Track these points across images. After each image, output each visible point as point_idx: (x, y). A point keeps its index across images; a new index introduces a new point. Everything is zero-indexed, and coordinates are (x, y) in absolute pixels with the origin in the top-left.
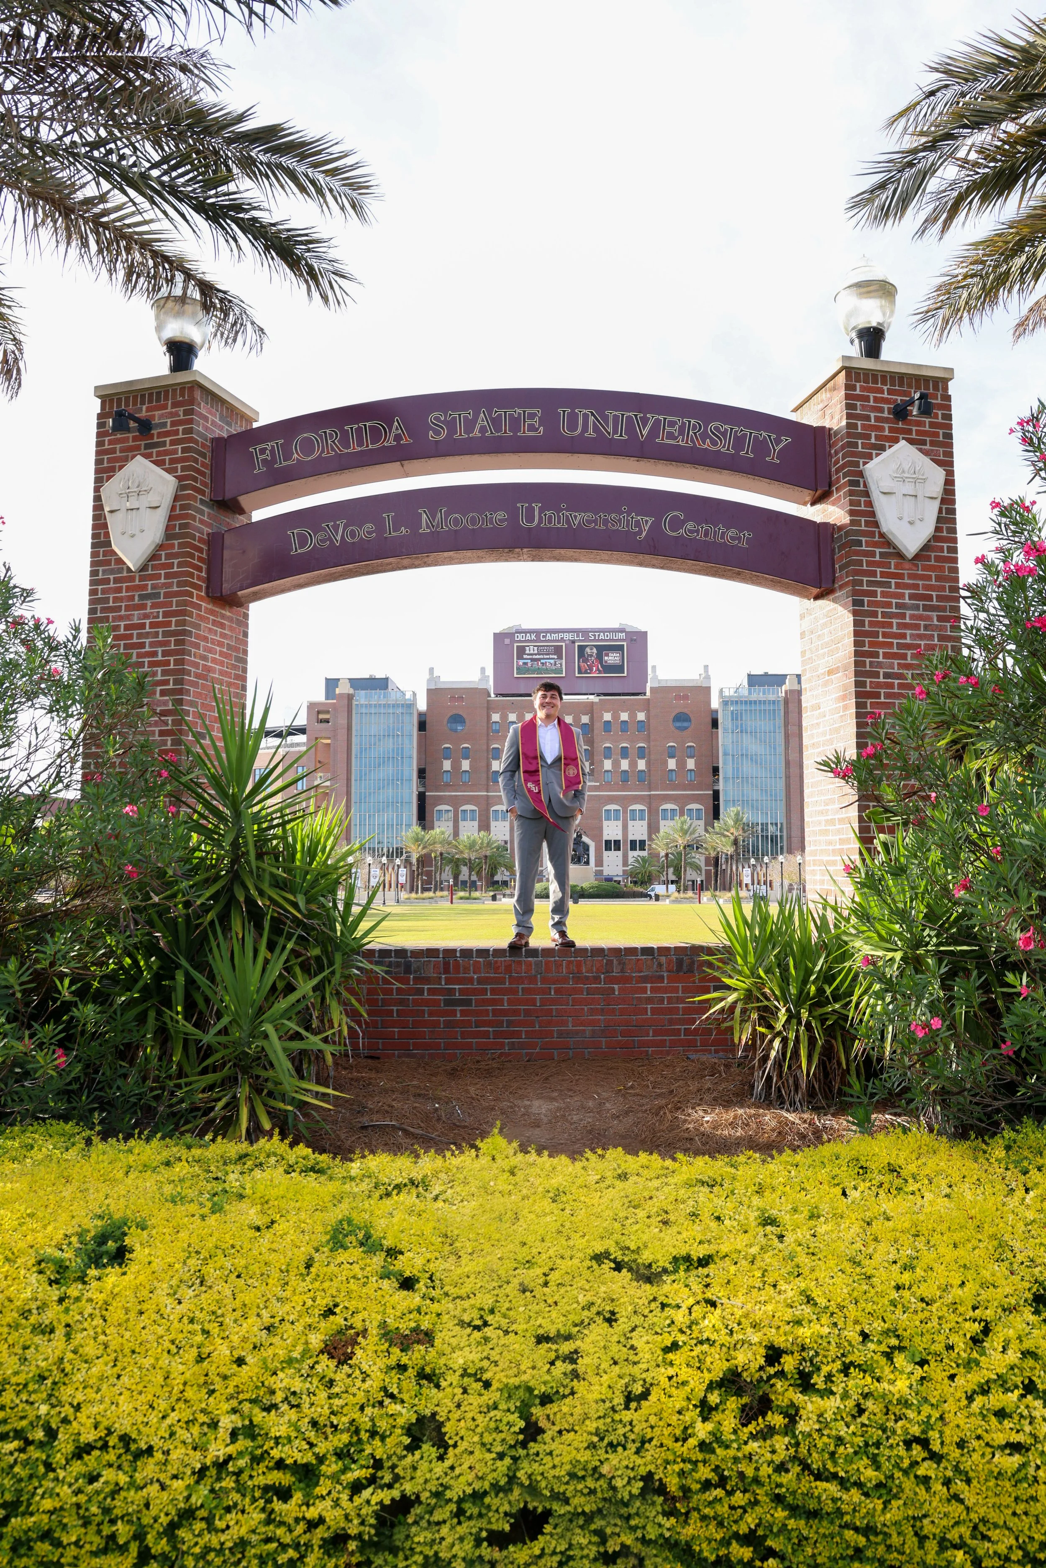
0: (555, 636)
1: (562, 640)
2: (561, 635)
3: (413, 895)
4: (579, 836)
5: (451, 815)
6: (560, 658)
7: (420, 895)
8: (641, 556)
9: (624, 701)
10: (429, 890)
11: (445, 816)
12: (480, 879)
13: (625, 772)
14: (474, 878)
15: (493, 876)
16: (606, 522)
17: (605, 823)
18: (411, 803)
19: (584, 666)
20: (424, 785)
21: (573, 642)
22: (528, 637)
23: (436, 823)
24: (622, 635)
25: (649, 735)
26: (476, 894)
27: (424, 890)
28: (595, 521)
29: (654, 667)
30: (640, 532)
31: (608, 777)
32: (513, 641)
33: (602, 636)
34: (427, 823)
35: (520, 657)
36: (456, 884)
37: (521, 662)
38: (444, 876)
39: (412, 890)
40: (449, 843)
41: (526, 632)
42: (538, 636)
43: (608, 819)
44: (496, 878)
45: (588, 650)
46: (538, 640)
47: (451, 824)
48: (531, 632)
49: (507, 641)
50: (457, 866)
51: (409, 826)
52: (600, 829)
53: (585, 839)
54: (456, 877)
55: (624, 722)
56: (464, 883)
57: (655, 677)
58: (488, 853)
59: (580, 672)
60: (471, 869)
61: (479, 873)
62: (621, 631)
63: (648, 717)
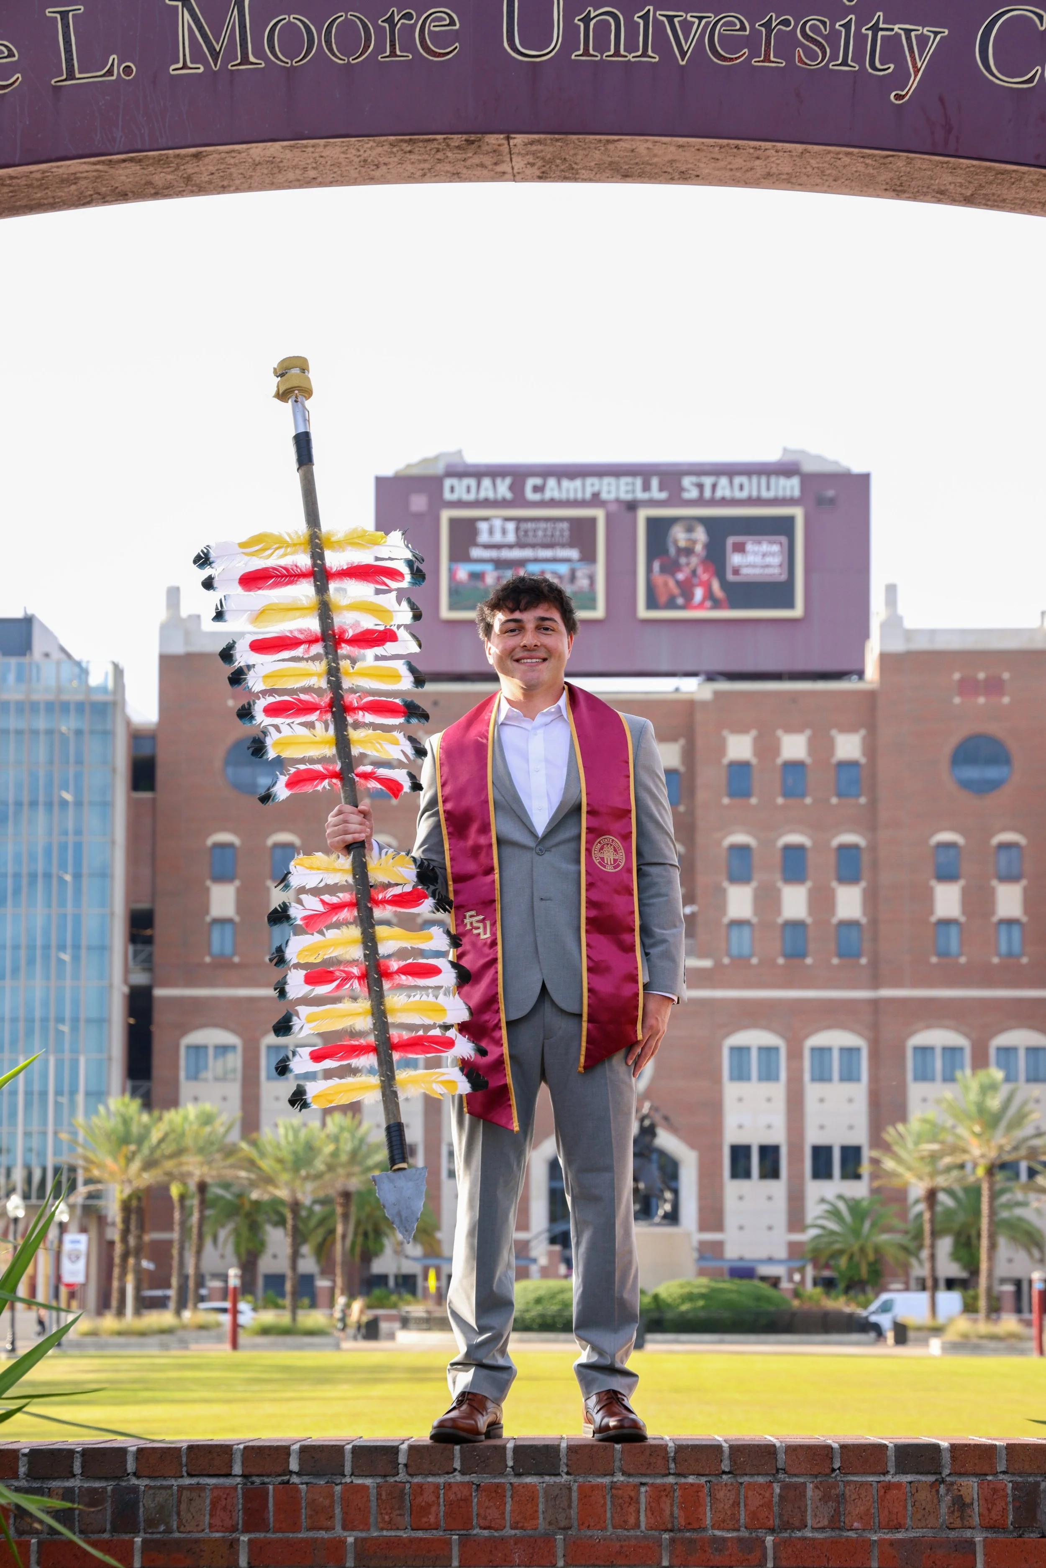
0: (572, 488)
1: (596, 500)
2: (592, 485)
3: (109, 1322)
4: (648, 1132)
5: (235, 1061)
6: (589, 557)
7: (130, 1320)
8: (900, 161)
9: (794, 697)
10: (159, 1304)
11: (215, 1066)
12: (327, 1270)
13: (796, 925)
14: (308, 1264)
15: (367, 1257)
16: (786, 46)
17: (731, 1090)
18: (102, 1021)
19: (668, 584)
20: (148, 964)
21: (632, 506)
22: (487, 489)
23: (186, 1088)
24: (791, 486)
25: (873, 804)
26: (315, 1318)
27: (145, 1304)
28: (752, 42)
29: (891, 590)
30: (900, 78)
31: (741, 941)
32: (438, 502)
33: (724, 489)
34: (158, 1089)
35: (459, 554)
36: (247, 1287)
37: (463, 572)
38: (211, 1257)
39: (103, 1305)
40: (230, 1151)
41: (479, 473)
42: (517, 488)
43: (740, 1075)
44: (379, 1266)
45: (679, 535)
46: (518, 499)
47: (234, 1090)
48: (495, 473)
49: (419, 503)
50: (254, 1228)
51: (97, 1095)
52: (715, 1108)
53: (665, 1140)
54: (248, 1266)
55: (794, 767)
56: (275, 1282)
57: (893, 622)
58: (355, 1184)
59: (652, 603)
60: (298, 1237)
61: (323, 1251)
62: (786, 470)
63: (871, 748)
